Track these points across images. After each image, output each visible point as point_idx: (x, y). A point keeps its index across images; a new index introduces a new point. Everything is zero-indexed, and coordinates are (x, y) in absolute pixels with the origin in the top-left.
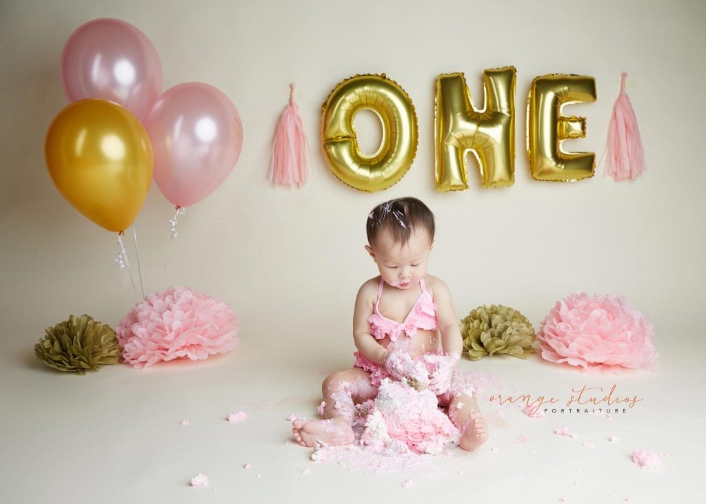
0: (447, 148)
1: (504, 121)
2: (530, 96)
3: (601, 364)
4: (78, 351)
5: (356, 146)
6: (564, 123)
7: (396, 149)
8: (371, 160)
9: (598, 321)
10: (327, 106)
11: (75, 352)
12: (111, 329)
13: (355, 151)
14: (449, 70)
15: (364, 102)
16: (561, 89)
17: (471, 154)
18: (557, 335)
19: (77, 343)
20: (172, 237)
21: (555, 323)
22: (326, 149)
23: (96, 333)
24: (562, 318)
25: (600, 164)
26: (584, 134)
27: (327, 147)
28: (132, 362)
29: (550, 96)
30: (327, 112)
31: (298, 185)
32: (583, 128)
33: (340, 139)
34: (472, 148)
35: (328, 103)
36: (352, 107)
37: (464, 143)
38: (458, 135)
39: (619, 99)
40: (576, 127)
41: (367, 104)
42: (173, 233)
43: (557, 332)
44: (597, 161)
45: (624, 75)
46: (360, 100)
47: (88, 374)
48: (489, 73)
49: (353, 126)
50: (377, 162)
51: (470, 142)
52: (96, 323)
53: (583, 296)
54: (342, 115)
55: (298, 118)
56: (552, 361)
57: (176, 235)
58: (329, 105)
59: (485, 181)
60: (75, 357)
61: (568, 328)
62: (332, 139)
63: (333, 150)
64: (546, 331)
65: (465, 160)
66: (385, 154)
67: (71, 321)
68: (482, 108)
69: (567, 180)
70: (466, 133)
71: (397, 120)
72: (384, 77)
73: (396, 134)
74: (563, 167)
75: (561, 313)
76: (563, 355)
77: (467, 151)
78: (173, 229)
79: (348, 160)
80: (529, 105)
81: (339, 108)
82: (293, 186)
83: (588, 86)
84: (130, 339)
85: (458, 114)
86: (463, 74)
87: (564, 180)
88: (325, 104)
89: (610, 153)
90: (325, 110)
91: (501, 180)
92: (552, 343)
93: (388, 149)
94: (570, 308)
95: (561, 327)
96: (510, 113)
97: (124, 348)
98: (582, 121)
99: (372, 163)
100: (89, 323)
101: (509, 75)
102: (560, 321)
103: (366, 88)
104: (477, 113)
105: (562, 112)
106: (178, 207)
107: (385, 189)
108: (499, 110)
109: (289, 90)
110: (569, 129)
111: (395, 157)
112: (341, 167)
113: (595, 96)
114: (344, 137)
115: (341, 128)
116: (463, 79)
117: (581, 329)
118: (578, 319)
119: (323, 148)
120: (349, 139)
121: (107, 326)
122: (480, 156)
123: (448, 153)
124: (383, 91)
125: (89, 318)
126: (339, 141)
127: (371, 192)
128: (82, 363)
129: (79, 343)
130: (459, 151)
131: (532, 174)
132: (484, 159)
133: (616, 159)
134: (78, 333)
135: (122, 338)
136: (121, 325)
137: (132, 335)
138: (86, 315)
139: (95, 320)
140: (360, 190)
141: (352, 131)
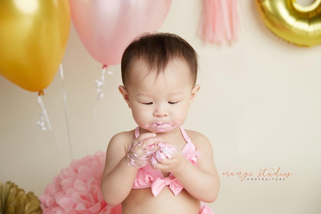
8: (309, 13)
12: (36, 197)
20: (98, 98)
22: (260, 2)
23: (19, 201)
31: (230, 43)
42: (100, 93)
52: (19, 190)
57: (102, 96)
63: (267, 3)
78: (99, 90)
82: (225, 44)
84: (54, 209)
99: (311, 16)
100: (11, 191)
106: (105, 66)
112: (276, 20)
119: (257, 1)
121: (32, 193)
125: (12, 185)
127: (309, 47)
135: (46, 207)
136: (46, 192)
137: (56, 205)
138: (9, 183)
139: (20, 187)
140: (296, 45)
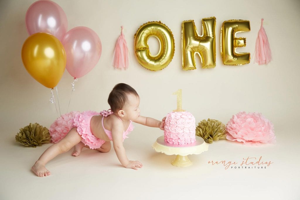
0: (187, 52)
1: (211, 40)
2: (222, 29)
3: (251, 141)
4: (33, 138)
5: (149, 52)
6: (237, 41)
7: (165, 53)
8: (155, 58)
9: (250, 123)
10: (136, 35)
11: (32, 138)
12: (47, 129)
13: (148, 54)
14: (187, 19)
15: (152, 33)
16: (235, 26)
17: (197, 54)
18: (232, 129)
19: (32, 134)
21: (232, 124)
22: (136, 53)
23: (41, 130)
24: (235, 122)
25: (252, 58)
26: (245, 45)
27: (137, 52)
28: (55, 142)
29: (230, 29)
30: (137, 38)
31: (125, 68)
32: (245, 42)
33: (142, 49)
34: (197, 52)
35: (137, 34)
36: (147, 35)
37: (194, 50)
38: (191, 46)
39: (260, 30)
40: (242, 42)
41: (153, 34)
43: (233, 128)
44: (251, 56)
45: (262, 20)
46: (150, 32)
47: (38, 147)
48: (204, 20)
49: (148, 44)
50: (158, 58)
51: (196, 49)
52: (40, 126)
53: (244, 113)
54: (143, 39)
55: (125, 41)
56: (231, 140)
57: (74, 90)
58: (137, 35)
59: (203, 65)
60: (32, 140)
61: (237, 126)
62: (139, 49)
63: (139, 53)
64: (228, 127)
65: (195, 57)
66: (161, 55)
67: (30, 126)
68: (202, 35)
69: (238, 65)
70: (195, 45)
71: (166, 40)
72: (160, 22)
73: (166, 46)
74: (236, 59)
75: (234, 120)
76: (235, 137)
77: (195, 53)
78: (73, 87)
79: (146, 58)
80: (221, 33)
81: (141, 36)
82: (123, 69)
83: (247, 24)
84: (55, 133)
85: (192, 37)
86: (193, 21)
87: (237, 65)
88: (135, 35)
89: (256, 53)
90: (136, 37)
91: (210, 65)
92: (231, 132)
93: (162, 53)
94: (238, 117)
95: (234, 126)
96: (213, 36)
97: (52, 137)
98: (244, 40)
99: (156, 59)
100: (38, 126)
101: (213, 20)
102: (234, 123)
103: (152, 27)
104: (200, 37)
105: (236, 36)
106: (75, 78)
107: (161, 70)
108: (209, 36)
109: (121, 28)
110: (239, 43)
111: (165, 56)
112: (143, 61)
113: (249, 29)
114: (144, 48)
115: (143, 45)
116: (193, 23)
117: (243, 126)
118: (241, 122)
119: (135, 53)
120: (146, 49)
121: (45, 128)
122: (201, 55)
123: (187, 54)
124: (159, 28)
125: (38, 124)
127: (155, 71)
128: (34, 143)
129: (33, 134)
130: (192, 53)
131: (223, 62)
132: (203, 56)
133: (259, 55)
134: (33, 130)
135: (51, 132)
136: (51, 127)
137: (55, 131)
138: (36, 123)
139: (40, 125)
140: (150, 70)
141: (147, 45)
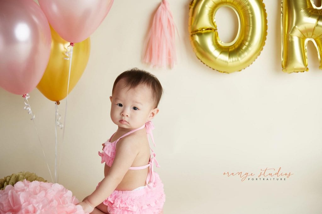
0: (292, 38)
5: (216, 36)
7: (249, 39)
10: (194, 4)
13: (217, 42)
17: (310, 43)
22: (192, 38)
30: (194, 9)
33: (204, 31)
34: (311, 37)
35: (195, 1)
36: (215, 5)
37: (305, 34)
38: (301, 28)
41: (226, 3)
49: (214, 20)
50: (234, 48)
51: (310, 33)
54: (206, 12)
55: (170, 14)
62: (198, 31)
65: (306, 48)
66: (240, 42)
70: (308, 26)
71: (251, 16)
73: (250, 26)
77: (307, 40)
79: (211, 48)
81: (203, 6)
85: (302, 10)
88: (191, 3)
90: (192, 7)
93: (242, 39)
99: (230, 50)
104: (316, 10)
107: (240, 71)
111: (249, 45)
112: (206, 53)
114: (208, 29)
115: (205, 22)
120: (211, 30)
122: (318, 44)
123: (293, 42)
126: (203, 32)
127: (228, 73)
130: (301, 40)
140: (219, 71)
141: (214, 24)
